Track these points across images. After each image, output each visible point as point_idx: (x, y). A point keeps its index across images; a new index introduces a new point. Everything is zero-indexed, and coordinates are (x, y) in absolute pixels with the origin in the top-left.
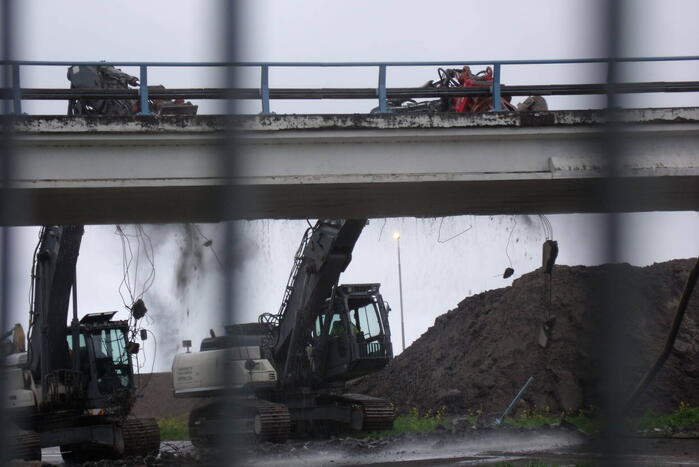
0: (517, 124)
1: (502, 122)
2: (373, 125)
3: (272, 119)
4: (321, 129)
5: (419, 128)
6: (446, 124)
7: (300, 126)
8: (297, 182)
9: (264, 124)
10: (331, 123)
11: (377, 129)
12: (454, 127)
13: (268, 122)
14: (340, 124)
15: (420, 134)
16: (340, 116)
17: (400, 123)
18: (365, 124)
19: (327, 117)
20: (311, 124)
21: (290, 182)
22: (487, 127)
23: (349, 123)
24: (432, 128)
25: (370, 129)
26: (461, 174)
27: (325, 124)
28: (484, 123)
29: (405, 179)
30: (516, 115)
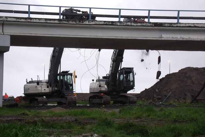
0: (153, 25)
1: (149, 25)
2: (116, 24)
3: (91, 21)
4: (103, 25)
5: (128, 25)
6: (135, 25)
7: (98, 24)
8: (96, 37)
9: (89, 23)
10: (106, 23)
11: (117, 25)
12: (137, 26)
13: (90, 22)
14: (108, 23)
15: (128, 27)
16: (108, 22)
17: (123, 24)
18: (114, 24)
19: (105, 22)
20: (100, 23)
21: (95, 37)
22: (145, 26)
23: (110, 23)
24: (131, 26)
25: (116, 25)
26: (138, 37)
27: (104, 23)
28: (144, 25)
29: (124, 38)
30: (153, 23)
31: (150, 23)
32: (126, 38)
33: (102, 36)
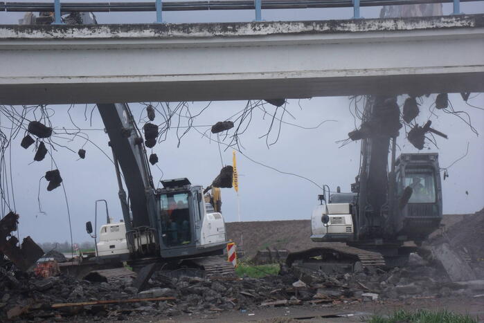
0: (472, 25)
1: (459, 24)
2: (346, 29)
3: (261, 26)
4: (302, 33)
5: (386, 30)
6: (409, 27)
7: (284, 31)
8: (282, 77)
9: (255, 30)
10: (310, 28)
11: (349, 32)
12: (416, 30)
13: (257, 28)
14: (318, 28)
15: (386, 36)
16: (318, 22)
17: (369, 27)
18: (339, 28)
19: (307, 23)
20: (293, 29)
21: (276, 77)
22: (445, 28)
23: (326, 28)
24: (397, 30)
25: (344, 32)
26: (422, 68)
27: (306, 29)
28: (442, 25)
29: (374, 74)
30: (471, 17)
31: (461, 17)
32: (380, 74)
33: (300, 73)
